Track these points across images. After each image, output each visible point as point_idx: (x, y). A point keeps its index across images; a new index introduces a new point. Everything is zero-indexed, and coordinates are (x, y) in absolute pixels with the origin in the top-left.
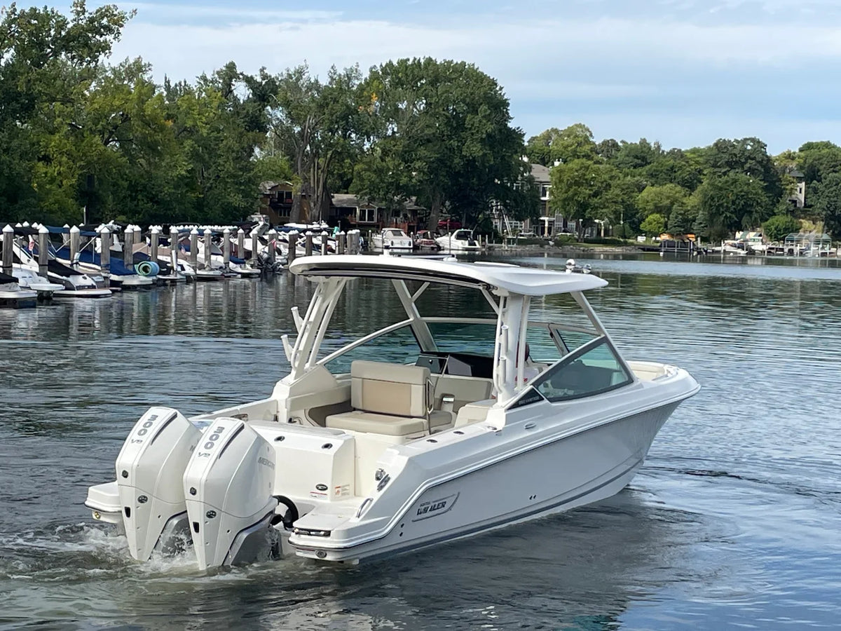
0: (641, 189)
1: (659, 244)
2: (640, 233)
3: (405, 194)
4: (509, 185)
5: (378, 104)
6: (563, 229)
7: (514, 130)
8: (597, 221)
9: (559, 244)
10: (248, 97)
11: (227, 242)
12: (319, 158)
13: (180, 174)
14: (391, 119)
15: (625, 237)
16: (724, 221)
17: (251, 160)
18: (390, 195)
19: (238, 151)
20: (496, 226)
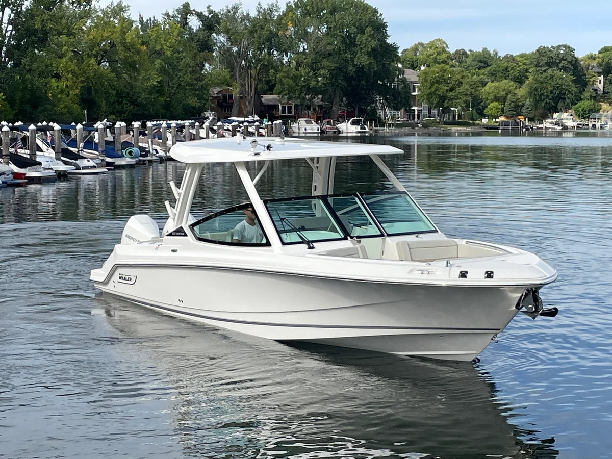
0: (484, 84)
1: (498, 124)
2: (484, 116)
3: (313, 93)
4: (388, 84)
5: (292, 29)
6: (428, 115)
7: (391, 44)
8: (452, 109)
9: (425, 126)
10: (199, 27)
11: (187, 132)
12: (251, 69)
13: (152, 84)
14: (302, 40)
15: (473, 120)
16: (544, 105)
17: (203, 72)
18: (303, 95)
19: (193, 66)
20: (380, 115)
